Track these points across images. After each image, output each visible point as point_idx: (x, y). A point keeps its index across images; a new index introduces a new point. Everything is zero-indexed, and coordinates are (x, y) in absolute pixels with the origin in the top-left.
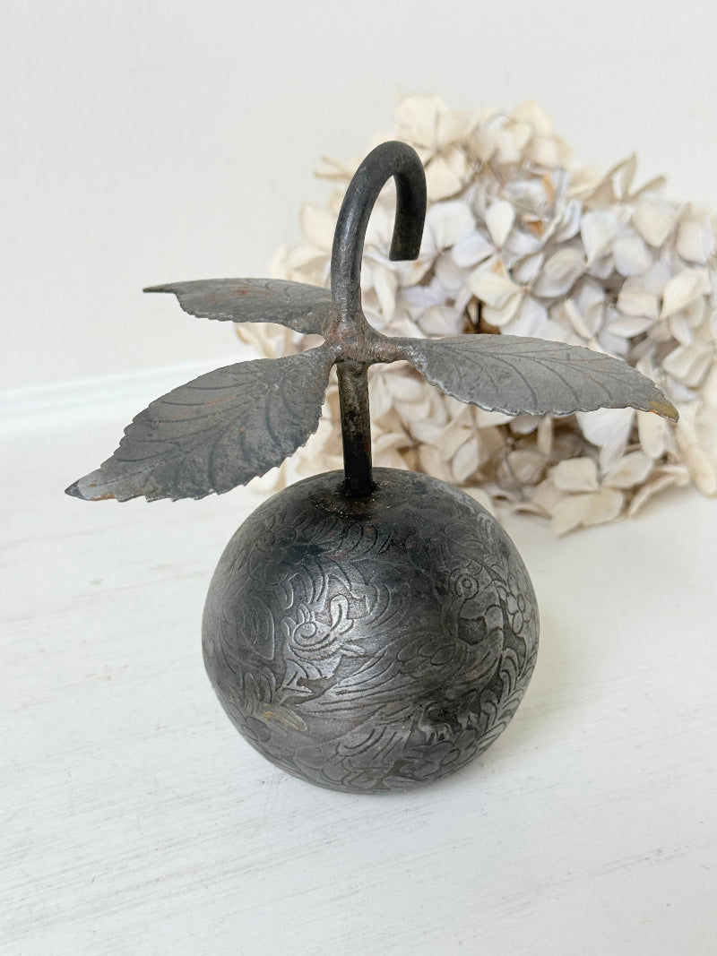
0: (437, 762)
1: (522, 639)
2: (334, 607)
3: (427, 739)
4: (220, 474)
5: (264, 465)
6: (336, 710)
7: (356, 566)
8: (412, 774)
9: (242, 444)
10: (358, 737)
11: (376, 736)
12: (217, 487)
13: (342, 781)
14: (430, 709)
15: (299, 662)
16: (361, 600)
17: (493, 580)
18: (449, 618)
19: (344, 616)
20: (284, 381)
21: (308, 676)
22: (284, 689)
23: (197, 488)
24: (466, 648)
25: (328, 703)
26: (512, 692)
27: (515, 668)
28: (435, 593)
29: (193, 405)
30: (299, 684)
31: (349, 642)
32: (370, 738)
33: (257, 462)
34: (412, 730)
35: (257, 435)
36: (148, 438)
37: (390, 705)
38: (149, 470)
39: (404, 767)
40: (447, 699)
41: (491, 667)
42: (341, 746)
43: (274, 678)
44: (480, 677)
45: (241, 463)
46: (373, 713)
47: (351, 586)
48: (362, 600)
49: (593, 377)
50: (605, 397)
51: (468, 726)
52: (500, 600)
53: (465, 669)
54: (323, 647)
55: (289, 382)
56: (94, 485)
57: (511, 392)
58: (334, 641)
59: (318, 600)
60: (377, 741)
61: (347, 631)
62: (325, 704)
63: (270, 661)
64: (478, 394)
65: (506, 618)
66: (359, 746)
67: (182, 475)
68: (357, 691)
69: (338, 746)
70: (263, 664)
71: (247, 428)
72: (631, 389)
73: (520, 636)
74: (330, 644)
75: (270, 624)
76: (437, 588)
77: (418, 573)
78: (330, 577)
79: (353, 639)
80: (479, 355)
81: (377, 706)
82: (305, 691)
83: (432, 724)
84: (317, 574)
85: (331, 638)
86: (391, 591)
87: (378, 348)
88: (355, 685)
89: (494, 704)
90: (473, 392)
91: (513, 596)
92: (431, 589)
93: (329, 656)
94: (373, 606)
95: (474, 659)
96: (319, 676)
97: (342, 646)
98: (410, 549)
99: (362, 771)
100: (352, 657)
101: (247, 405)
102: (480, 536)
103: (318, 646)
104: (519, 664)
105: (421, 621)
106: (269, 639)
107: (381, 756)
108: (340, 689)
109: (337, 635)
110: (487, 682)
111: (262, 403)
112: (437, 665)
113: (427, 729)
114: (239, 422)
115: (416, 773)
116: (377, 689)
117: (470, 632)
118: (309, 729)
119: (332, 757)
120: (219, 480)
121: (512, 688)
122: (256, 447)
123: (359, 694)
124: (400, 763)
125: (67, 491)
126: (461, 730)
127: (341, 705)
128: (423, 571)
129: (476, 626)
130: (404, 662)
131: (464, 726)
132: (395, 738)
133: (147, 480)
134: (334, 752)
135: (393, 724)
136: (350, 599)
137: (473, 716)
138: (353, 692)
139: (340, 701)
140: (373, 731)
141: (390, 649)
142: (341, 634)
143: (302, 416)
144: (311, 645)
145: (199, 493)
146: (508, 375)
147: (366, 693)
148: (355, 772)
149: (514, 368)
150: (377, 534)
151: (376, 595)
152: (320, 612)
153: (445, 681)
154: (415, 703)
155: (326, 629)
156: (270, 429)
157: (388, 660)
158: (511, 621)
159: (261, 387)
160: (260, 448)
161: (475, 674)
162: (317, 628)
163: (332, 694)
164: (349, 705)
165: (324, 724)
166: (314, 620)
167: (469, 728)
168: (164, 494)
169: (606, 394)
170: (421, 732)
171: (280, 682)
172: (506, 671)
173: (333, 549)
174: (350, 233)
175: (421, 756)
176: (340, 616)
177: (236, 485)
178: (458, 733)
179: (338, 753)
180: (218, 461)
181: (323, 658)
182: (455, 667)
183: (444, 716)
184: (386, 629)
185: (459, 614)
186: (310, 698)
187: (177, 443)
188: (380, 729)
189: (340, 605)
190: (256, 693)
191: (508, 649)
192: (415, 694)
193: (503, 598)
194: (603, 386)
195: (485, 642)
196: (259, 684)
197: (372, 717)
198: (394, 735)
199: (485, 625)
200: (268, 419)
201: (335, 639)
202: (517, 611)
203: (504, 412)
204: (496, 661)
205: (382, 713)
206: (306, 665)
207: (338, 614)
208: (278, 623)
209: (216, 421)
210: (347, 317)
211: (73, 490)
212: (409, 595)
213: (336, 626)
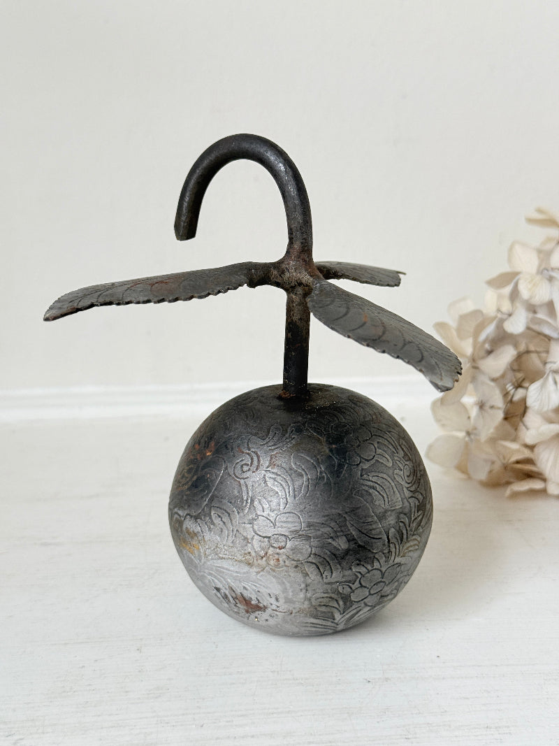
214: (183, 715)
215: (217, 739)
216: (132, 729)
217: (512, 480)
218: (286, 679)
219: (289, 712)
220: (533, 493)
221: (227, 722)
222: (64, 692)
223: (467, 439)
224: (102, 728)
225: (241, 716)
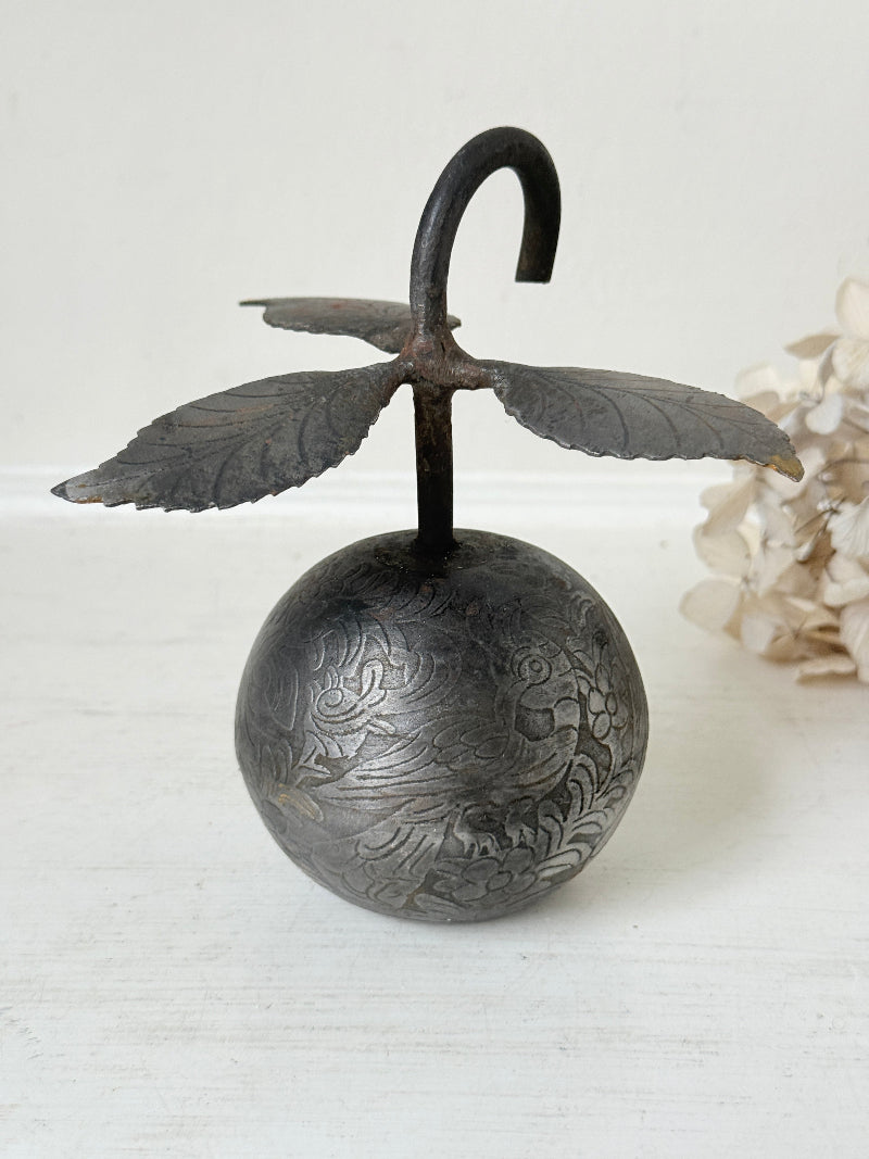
0: (482, 883)
1: (607, 748)
2: (367, 672)
3: (466, 850)
4: (228, 487)
5: (282, 482)
6: (356, 798)
7: (400, 627)
8: (450, 894)
9: (264, 457)
10: (380, 835)
11: (401, 837)
12: (220, 501)
13: (367, 892)
14: (469, 812)
15: (319, 735)
16: (398, 668)
17: (574, 668)
18: (505, 703)
19: (376, 685)
20: (334, 395)
21: (327, 754)
22: (301, 767)
23: (196, 499)
24: (524, 743)
25: (348, 789)
26: (585, 811)
27: (592, 780)
28: (492, 671)
29: (223, 411)
30: (317, 762)
31: (379, 716)
32: (394, 839)
33: (274, 479)
34: (446, 835)
35: (283, 449)
36: (160, 442)
37: (420, 800)
38: (149, 474)
39: (438, 884)
40: (491, 803)
41: (556, 773)
42: (361, 845)
43: (291, 753)
44: (539, 783)
45: (254, 477)
46: (399, 807)
47: (390, 652)
48: (401, 668)
49: (710, 423)
50: (715, 445)
51: (521, 842)
52: (580, 693)
53: (520, 768)
54: (347, 720)
55: (340, 395)
56: (83, 486)
57: (600, 429)
58: (361, 713)
59: (350, 663)
60: (402, 843)
61: (378, 703)
62: (344, 789)
63: (289, 732)
64: (559, 428)
65: (584, 716)
66: (382, 847)
67: (184, 484)
68: (381, 777)
69: (358, 844)
70: (281, 734)
71: (274, 440)
72: (754, 439)
73: (604, 742)
74: (356, 717)
75: (294, 688)
76: (495, 664)
77: (474, 644)
78: (369, 638)
79: (383, 714)
80: (576, 386)
81: (404, 799)
82: (323, 772)
83: (471, 832)
84: (355, 633)
85: (358, 710)
86: (438, 661)
87: (460, 370)
88: (379, 769)
89: (557, 821)
90: (553, 425)
91: (599, 691)
92: (488, 666)
93: (353, 731)
94: (412, 677)
95: (534, 759)
96: (340, 755)
97: (369, 721)
98: (470, 616)
99: (387, 881)
100: (380, 735)
101: (282, 417)
102: (568, 616)
103: (344, 718)
104: (598, 778)
105: (468, 702)
106: (291, 705)
107: (407, 866)
108: (362, 773)
109: (366, 707)
110: (549, 790)
111: (300, 416)
112: (482, 758)
113: (465, 837)
114: (267, 433)
115: (454, 894)
116: (404, 778)
117: (531, 724)
118: (325, 820)
119: (352, 859)
120: (224, 494)
121: (586, 806)
122: (278, 462)
123: (383, 782)
124: (432, 878)
125: (54, 491)
126: (510, 846)
127: (363, 793)
128: (481, 643)
129: (540, 719)
130: (440, 750)
131: (515, 841)
132: (424, 843)
133: (142, 485)
134: (353, 852)
135: (422, 825)
136: (387, 665)
137: (526, 830)
138: (378, 778)
139: (361, 788)
140: (399, 830)
141: (426, 731)
142: (369, 706)
143: (343, 433)
144: (334, 716)
145: (198, 506)
146: (603, 410)
147: (391, 781)
148: (381, 883)
149: (614, 404)
150: (434, 594)
151: (418, 664)
152: (349, 677)
153: (491, 779)
154: (451, 802)
155: (354, 698)
156: (300, 444)
157: (422, 743)
158: (591, 723)
159: (306, 398)
160: (282, 464)
161: (531, 778)
162: (343, 696)
163: (352, 777)
164: (371, 793)
165: (341, 814)
166: (341, 686)
167: (522, 845)
168: (156, 503)
169: (717, 442)
170: (457, 839)
171: (297, 758)
172: (577, 782)
173: (379, 606)
174: (434, 224)
175: (459, 872)
176: (372, 685)
177: (242, 501)
178: (507, 850)
179: (358, 854)
180: (229, 473)
181: (346, 734)
182: (507, 764)
183: (487, 824)
184: (424, 706)
185: (519, 701)
186: (328, 781)
187: (189, 449)
188: (406, 829)
189: (373, 672)
190: (272, 771)
191: (582, 755)
192: (450, 790)
193: (585, 691)
194: (717, 433)
195: (549, 741)
196: (275, 759)
197: (397, 813)
198: (423, 839)
199: (552, 719)
200: (301, 435)
201: (362, 712)
202: (603, 712)
203: (584, 451)
204: (563, 766)
205: (409, 809)
206: (327, 739)
207: (370, 681)
208: (303, 688)
209: (240, 429)
210: (425, 328)
211: (60, 491)
212: (458, 669)
213: (366, 694)
214: (245, 988)
215: (287, 1028)
216: (168, 1005)
217: (808, 654)
218: (404, 945)
219: (397, 996)
220: (835, 678)
221: (305, 1003)
222: (81, 941)
223: (743, 587)
224: (125, 1000)
225: (329, 996)
